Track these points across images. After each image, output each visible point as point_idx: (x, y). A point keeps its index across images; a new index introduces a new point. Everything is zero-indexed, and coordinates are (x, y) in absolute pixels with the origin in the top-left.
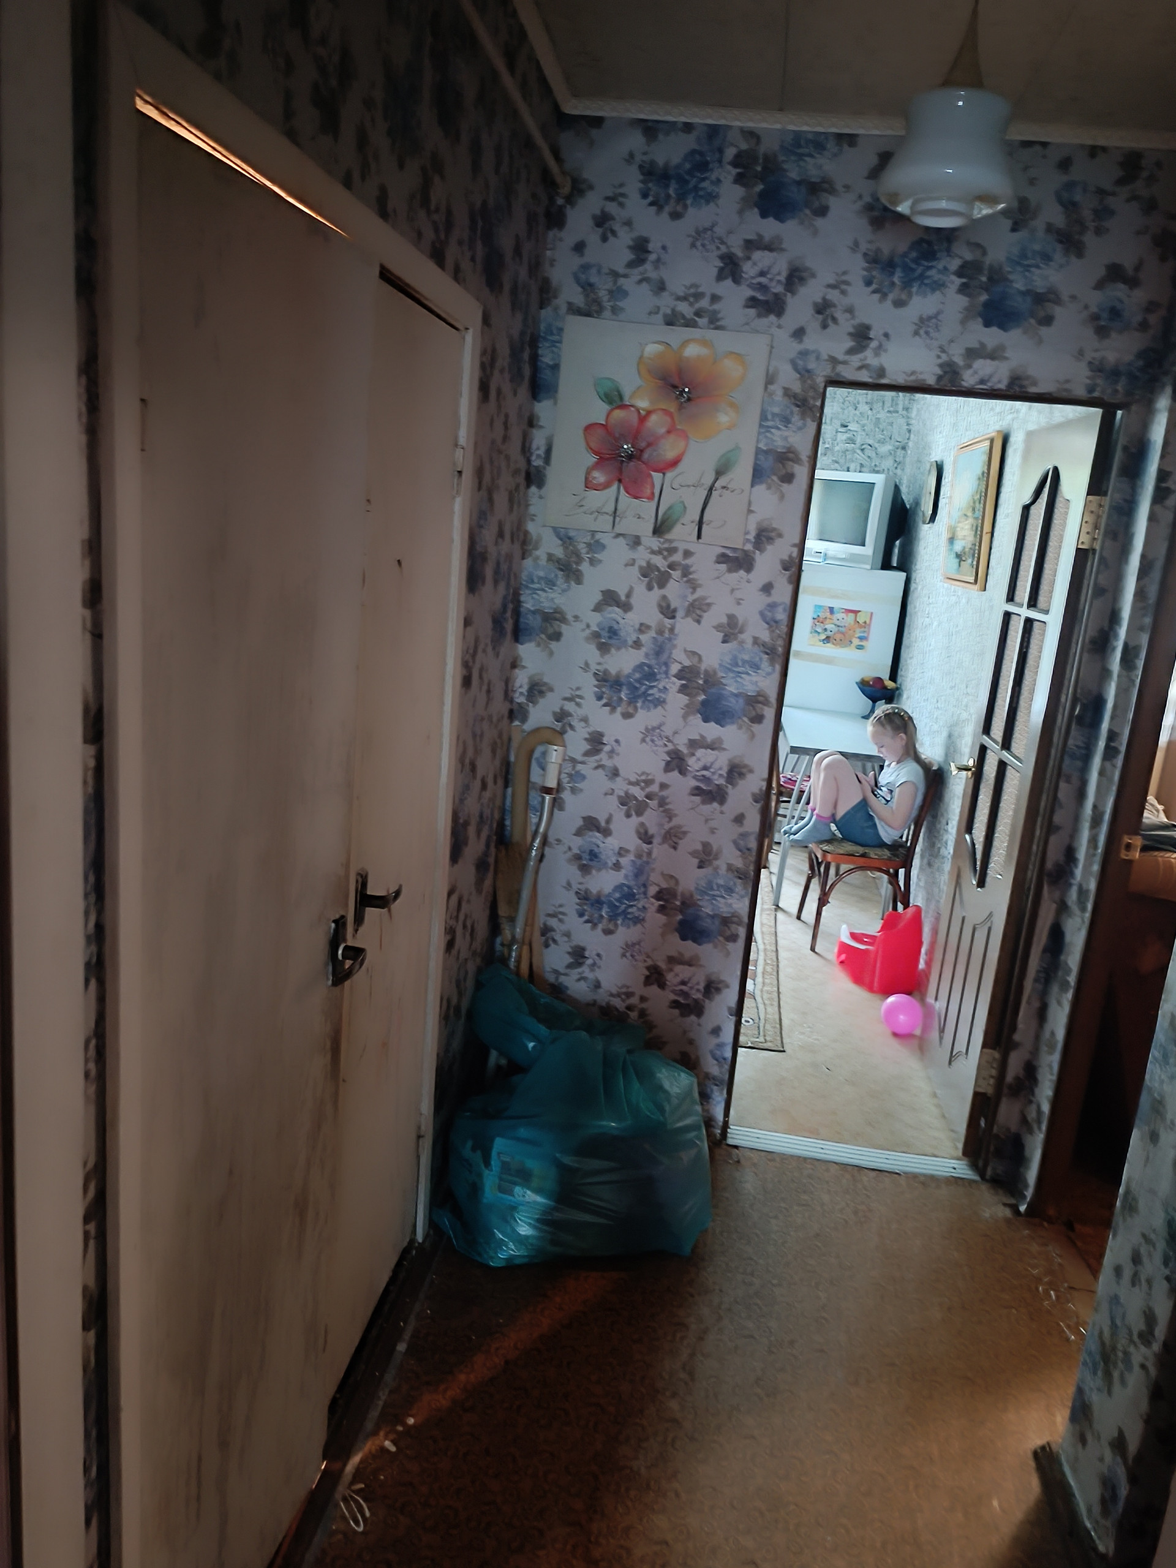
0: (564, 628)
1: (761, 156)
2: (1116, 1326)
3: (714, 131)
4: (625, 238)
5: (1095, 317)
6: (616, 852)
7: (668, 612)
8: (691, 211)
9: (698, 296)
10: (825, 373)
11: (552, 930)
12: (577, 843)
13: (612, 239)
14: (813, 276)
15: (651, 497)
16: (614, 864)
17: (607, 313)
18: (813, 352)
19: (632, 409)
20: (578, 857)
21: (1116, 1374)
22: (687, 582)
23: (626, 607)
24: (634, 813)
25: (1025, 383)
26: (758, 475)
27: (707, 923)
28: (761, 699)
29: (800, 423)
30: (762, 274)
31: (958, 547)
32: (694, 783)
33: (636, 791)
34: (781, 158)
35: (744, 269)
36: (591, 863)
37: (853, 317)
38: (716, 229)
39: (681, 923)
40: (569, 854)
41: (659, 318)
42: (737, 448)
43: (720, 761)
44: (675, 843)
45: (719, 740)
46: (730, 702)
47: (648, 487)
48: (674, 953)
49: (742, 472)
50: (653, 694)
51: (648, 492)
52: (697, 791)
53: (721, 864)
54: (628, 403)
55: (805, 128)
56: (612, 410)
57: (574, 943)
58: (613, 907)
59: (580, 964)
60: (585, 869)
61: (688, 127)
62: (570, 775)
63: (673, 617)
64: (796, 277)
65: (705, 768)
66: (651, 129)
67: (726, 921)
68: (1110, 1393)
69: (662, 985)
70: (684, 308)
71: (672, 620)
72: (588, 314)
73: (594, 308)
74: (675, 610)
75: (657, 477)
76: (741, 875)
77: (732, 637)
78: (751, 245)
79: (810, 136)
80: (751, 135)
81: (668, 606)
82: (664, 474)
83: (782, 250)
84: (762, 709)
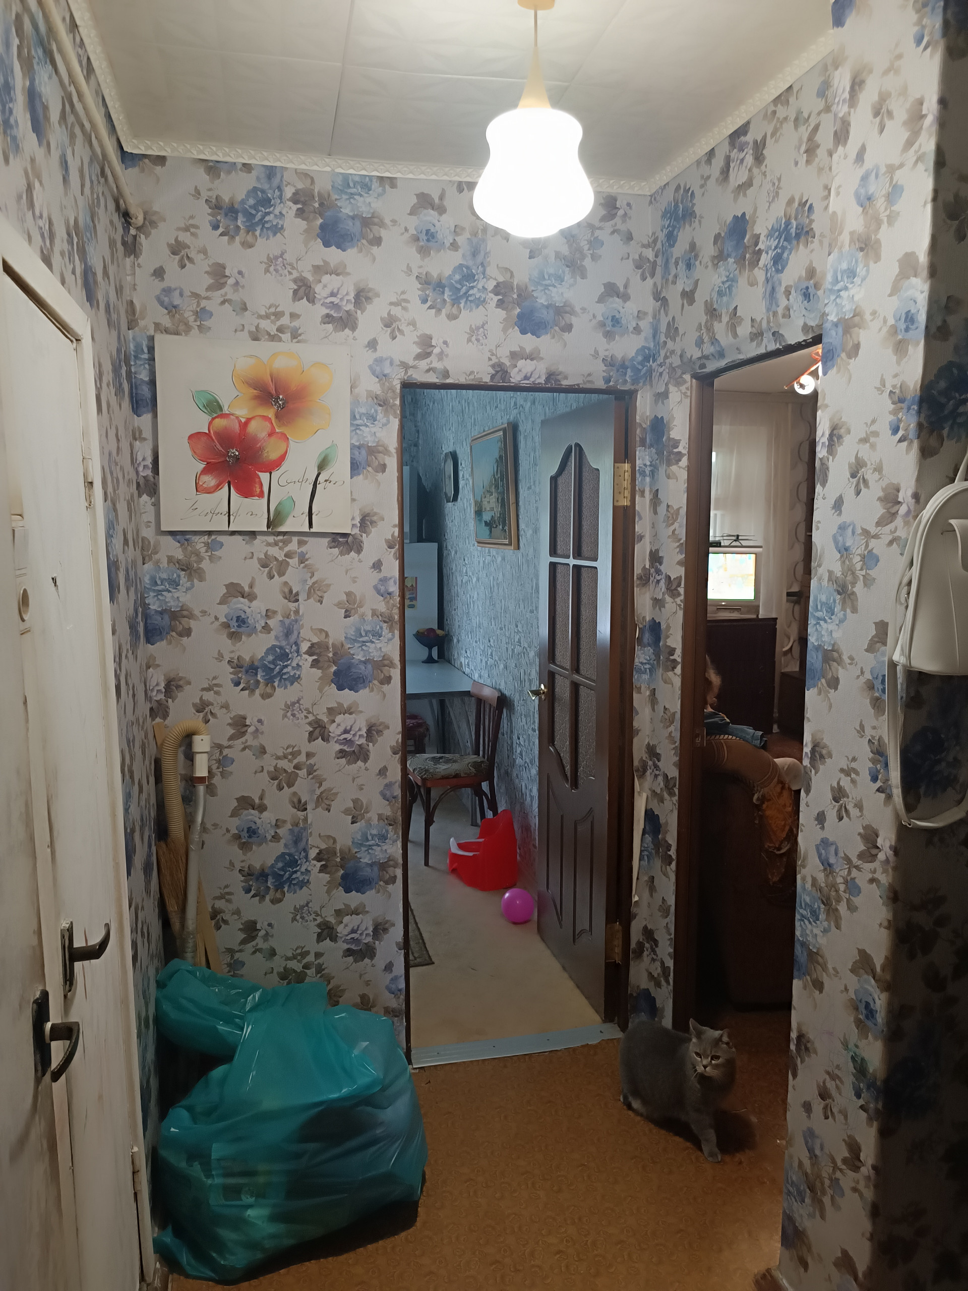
0: (193, 624)
1: (316, 194)
2: (816, 1156)
3: (271, 172)
4: (202, 265)
5: (602, 325)
6: (274, 824)
7: (292, 597)
8: (261, 241)
9: (278, 315)
10: (399, 376)
11: (221, 911)
12: (234, 824)
13: (189, 265)
14: (378, 295)
15: (261, 495)
16: (273, 837)
17: (195, 331)
18: (386, 359)
19: (232, 417)
20: (237, 837)
21: (827, 1200)
22: (304, 567)
23: (251, 597)
24: (285, 786)
25: (559, 377)
26: (355, 467)
27: (367, 872)
28: (386, 662)
29: (384, 420)
30: (333, 294)
31: (487, 517)
32: (338, 747)
33: (284, 764)
34: (334, 196)
35: (316, 291)
36: (250, 840)
37: (416, 329)
38: (286, 256)
39: (343, 877)
40: (228, 836)
41: (245, 334)
42: (333, 446)
43: (360, 724)
44: (329, 805)
45: (355, 704)
46: (360, 669)
47: (257, 486)
48: (341, 906)
49: (341, 466)
50: (288, 673)
51: (258, 490)
52: (342, 754)
53: (373, 816)
54: (227, 412)
55: (351, 171)
56: (213, 419)
57: (245, 919)
58: (278, 877)
59: (253, 938)
60: (245, 847)
61: (247, 167)
62: (219, 761)
63: (297, 601)
64: (362, 297)
65: (346, 731)
66: (213, 168)
67: (383, 866)
68: (823, 1217)
69: (334, 938)
70: (265, 324)
71: (297, 604)
72: (177, 333)
73: (182, 327)
74: (297, 594)
75: (264, 477)
76: (391, 822)
77: (353, 611)
78: (321, 270)
79: (357, 179)
80: (305, 175)
81: (291, 591)
82: (271, 474)
83: (348, 274)
84: (389, 671)
